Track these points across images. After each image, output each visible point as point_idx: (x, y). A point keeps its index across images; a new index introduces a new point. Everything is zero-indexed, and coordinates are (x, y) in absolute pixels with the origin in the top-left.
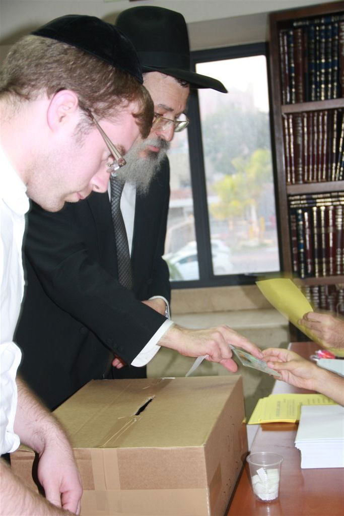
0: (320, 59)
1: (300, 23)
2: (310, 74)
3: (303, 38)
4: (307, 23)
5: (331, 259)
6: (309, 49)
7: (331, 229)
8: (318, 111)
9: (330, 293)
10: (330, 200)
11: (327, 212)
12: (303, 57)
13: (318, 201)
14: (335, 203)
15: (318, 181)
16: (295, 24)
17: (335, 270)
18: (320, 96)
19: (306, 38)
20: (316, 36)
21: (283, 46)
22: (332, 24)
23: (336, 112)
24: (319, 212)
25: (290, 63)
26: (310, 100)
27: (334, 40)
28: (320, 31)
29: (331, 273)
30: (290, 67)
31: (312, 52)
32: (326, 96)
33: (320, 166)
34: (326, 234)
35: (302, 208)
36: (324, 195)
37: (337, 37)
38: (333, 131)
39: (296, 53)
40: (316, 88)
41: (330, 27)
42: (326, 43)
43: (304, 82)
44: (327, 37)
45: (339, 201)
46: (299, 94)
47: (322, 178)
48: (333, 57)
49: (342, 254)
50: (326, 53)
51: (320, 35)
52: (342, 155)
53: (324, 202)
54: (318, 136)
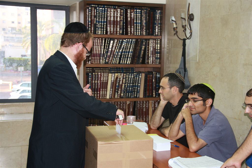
0: (100, 19)
1: (94, 6)
2: (96, 24)
3: (94, 11)
4: (97, 6)
5: (98, 92)
6: (96, 15)
7: (99, 81)
8: (98, 38)
10: (100, 71)
11: (98, 75)
12: (94, 18)
13: (96, 70)
14: (101, 72)
15: (96, 64)
16: (92, 5)
17: (100, 97)
18: (99, 33)
19: (95, 11)
20: (99, 11)
22: (105, 8)
23: (104, 39)
24: (95, 75)
25: (89, 19)
26: (96, 34)
27: (104, 14)
28: (100, 9)
29: (98, 98)
30: (89, 21)
31: (97, 17)
32: (101, 33)
33: (97, 58)
34: (98, 83)
35: (90, 73)
36: (98, 69)
37: (106, 13)
38: (102, 46)
39: (91, 16)
40: (98, 29)
41: (103, 9)
42: (102, 14)
43: (94, 26)
44: (102, 12)
45: (103, 71)
46: (92, 30)
47: (98, 62)
48: (104, 19)
49: (102, 91)
50: (102, 18)
51: (100, 11)
52: (105, 55)
53: (98, 71)
54: (97, 47)
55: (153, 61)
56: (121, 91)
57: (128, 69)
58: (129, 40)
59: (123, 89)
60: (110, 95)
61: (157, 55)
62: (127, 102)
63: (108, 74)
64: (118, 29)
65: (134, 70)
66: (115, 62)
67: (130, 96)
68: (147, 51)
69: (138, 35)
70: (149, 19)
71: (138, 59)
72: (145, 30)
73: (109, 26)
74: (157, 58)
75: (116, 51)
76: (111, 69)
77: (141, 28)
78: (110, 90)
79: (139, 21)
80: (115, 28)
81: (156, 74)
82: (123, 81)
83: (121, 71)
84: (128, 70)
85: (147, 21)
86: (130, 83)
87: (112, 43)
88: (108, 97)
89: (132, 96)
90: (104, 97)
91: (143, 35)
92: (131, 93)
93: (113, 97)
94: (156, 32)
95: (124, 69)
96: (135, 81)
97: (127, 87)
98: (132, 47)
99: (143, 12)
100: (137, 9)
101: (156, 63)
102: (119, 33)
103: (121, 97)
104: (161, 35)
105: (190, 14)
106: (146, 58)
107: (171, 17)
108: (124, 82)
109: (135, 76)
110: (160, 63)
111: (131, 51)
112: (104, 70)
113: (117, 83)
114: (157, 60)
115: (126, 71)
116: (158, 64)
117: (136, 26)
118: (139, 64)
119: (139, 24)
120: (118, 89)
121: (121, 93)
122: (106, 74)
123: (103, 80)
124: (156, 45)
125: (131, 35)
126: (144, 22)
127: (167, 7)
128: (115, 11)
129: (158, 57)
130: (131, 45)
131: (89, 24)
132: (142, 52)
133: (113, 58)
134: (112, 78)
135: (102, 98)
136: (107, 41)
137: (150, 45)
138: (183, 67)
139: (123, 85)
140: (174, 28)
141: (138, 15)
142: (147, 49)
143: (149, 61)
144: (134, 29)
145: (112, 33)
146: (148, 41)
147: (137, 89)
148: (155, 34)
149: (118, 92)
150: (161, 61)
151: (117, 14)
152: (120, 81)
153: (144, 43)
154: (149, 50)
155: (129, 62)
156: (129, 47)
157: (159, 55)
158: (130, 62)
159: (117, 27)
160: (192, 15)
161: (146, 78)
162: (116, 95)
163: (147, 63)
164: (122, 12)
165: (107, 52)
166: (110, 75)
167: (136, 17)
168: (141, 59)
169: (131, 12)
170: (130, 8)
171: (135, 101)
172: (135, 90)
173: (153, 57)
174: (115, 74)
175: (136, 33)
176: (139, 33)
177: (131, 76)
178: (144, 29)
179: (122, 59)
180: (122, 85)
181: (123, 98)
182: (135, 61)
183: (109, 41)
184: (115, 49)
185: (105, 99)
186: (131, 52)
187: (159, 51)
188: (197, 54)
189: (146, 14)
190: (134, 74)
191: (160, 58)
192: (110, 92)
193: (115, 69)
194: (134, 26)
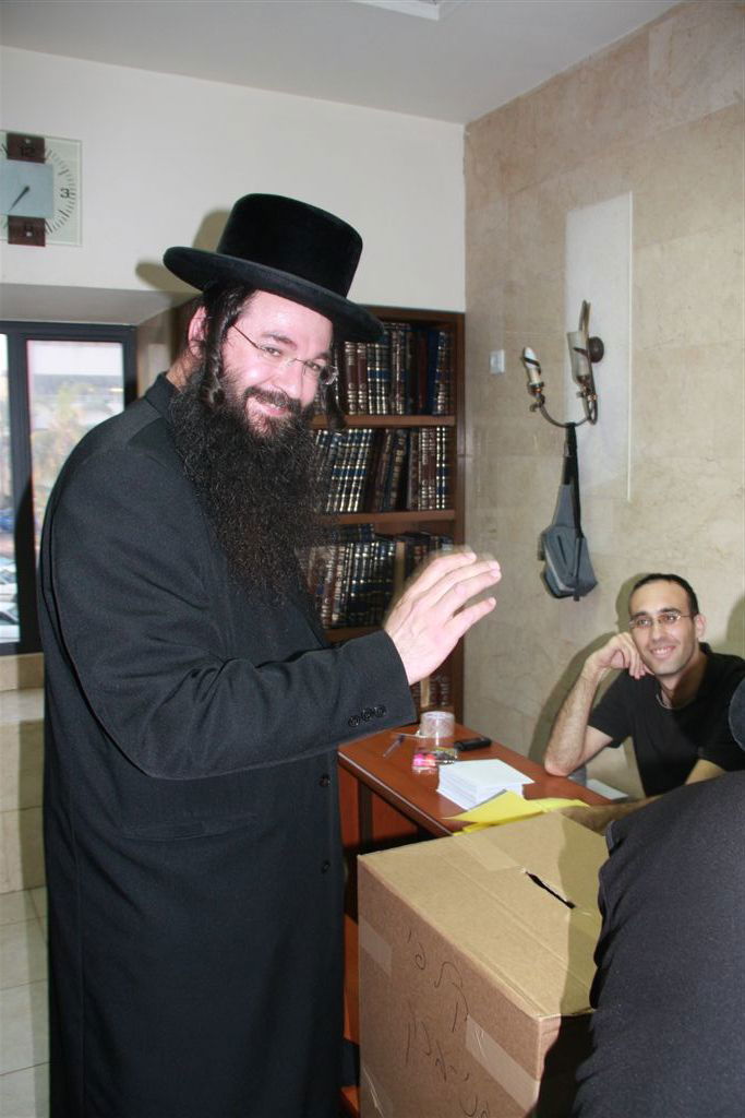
55: (428, 500)
56: (331, 604)
57: (351, 528)
59: (337, 597)
61: (441, 480)
65: (370, 533)
68: (413, 468)
69: (382, 414)
70: (413, 360)
71: (383, 495)
72: (403, 396)
74: (440, 490)
77: (388, 390)
79: (381, 367)
81: (441, 541)
84: (351, 534)
85: (408, 364)
86: (359, 578)
91: (394, 414)
96: (375, 569)
97: (350, 592)
98: (363, 453)
99: (394, 337)
101: (438, 507)
103: (333, 626)
105: (590, 337)
106: (410, 489)
107: (493, 353)
108: (339, 574)
109: (373, 552)
110: (449, 506)
111: (358, 467)
114: (440, 495)
115: (344, 538)
116: (446, 508)
117: (374, 383)
118: (388, 512)
119: (381, 378)
120: (321, 600)
121: (331, 612)
124: (435, 447)
125: (357, 414)
127: (469, 324)
129: (445, 484)
130: (358, 448)
132: (396, 469)
137: (420, 446)
139: (339, 584)
140: (535, 387)
141: (378, 346)
142: (411, 461)
143: (419, 499)
144: (367, 395)
146: (414, 434)
147: (383, 595)
148: (437, 410)
150: (453, 499)
152: (325, 571)
153: (401, 442)
154: (416, 465)
155: (353, 507)
156: (351, 456)
157: (447, 480)
158: (358, 507)
160: (601, 342)
161: (411, 559)
163: (411, 508)
167: (373, 355)
168: (394, 495)
173: (428, 486)
175: (375, 408)
176: (384, 408)
177: (362, 552)
178: (397, 396)
180: (333, 585)
181: (337, 627)
182: (377, 502)
186: (360, 470)
187: (446, 468)
188: (627, 476)
189: (404, 344)
190: (372, 544)
191: (451, 490)
194: (367, 383)
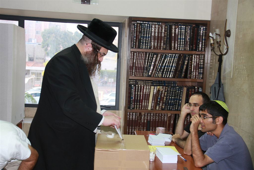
0: (144, 35)
1: (139, 22)
2: (141, 39)
3: (140, 27)
4: (142, 22)
5: (141, 104)
6: (141, 31)
7: (142, 93)
8: (142, 52)
9: (139, 115)
11: (141, 87)
12: (139, 33)
13: (139, 83)
14: (144, 84)
15: (139, 76)
16: (138, 22)
17: (142, 107)
18: (143, 47)
21: (133, 28)
23: (148, 53)
24: (138, 87)
25: (134, 34)
26: (140, 48)
27: (149, 30)
28: (145, 26)
29: (140, 108)
30: (134, 36)
31: (142, 32)
32: (145, 47)
33: (141, 71)
34: (140, 95)
35: (133, 85)
36: (141, 81)
37: (151, 29)
38: (146, 60)
39: (137, 31)
40: (142, 44)
41: (149, 25)
42: (147, 30)
43: (138, 42)
44: (147, 28)
45: (146, 84)
46: (137, 45)
47: (141, 75)
48: (149, 35)
49: (145, 102)
50: (147, 33)
51: (145, 27)
52: (148, 68)
53: (141, 83)
54: (141, 60)
55: (196, 76)
56: (163, 103)
57: (170, 82)
58: (172, 55)
59: (164, 101)
60: (152, 106)
61: (200, 70)
62: (168, 114)
63: (151, 87)
64: (162, 45)
65: (175, 84)
66: (157, 76)
67: (172, 109)
68: (190, 66)
69: (182, 50)
70: (193, 35)
71: (180, 73)
72: (189, 45)
73: (153, 41)
74: (200, 73)
75: (159, 65)
76: (153, 82)
77: (184, 43)
78: (152, 102)
79: (183, 37)
80: (159, 43)
81: (198, 88)
82: (164, 94)
83: (163, 85)
84: (170, 84)
85: (191, 36)
86: (172, 97)
87: (155, 57)
88: (149, 108)
89: (173, 109)
90: (146, 108)
91: (186, 50)
92: (172, 106)
93: (154, 109)
94: (199, 48)
95: (166, 82)
96: (177, 94)
97: (169, 100)
99: (187, 28)
100: (181, 26)
101: (199, 78)
102: (163, 48)
103: (162, 109)
104: (204, 51)
105: (227, 30)
106: (189, 72)
108: (166, 95)
109: (177, 90)
110: (202, 78)
111: (174, 65)
112: (147, 82)
113: (159, 95)
114: (200, 75)
115: (168, 85)
116: (201, 79)
117: (180, 41)
118: (181, 78)
119: (182, 40)
120: (160, 102)
121: (162, 105)
122: (149, 87)
123: (146, 92)
124: (199, 60)
125: (174, 50)
126: (188, 37)
127: (211, 24)
128: (159, 27)
129: (202, 72)
130: (174, 60)
131: (134, 39)
132: (185, 66)
133: (156, 72)
134: (154, 90)
135: (144, 109)
136: (150, 55)
137: (193, 60)
138: (218, 83)
139: (165, 98)
140: (211, 44)
141: (182, 31)
142: (190, 64)
143: (192, 75)
144: (178, 45)
145: (156, 48)
146: (191, 56)
147: (179, 102)
148: (199, 49)
149: (159, 104)
150: (203, 76)
151: (161, 30)
152: (162, 93)
153: (187, 58)
154: (191, 65)
155: (171, 76)
156: (172, 62)
157: (203, 70)
158: (173, 76)
159: (161, 42)
160: (229, 31)
161: (188, 93)
162: (158, 107)
163: (189, 78)
164: (166, 28)
165: (150, 66)
166: (152, 87)
167: (181, 33)
168: (183, 73)
169: (175, 29)
170: (174, 25)
171: (176, 113)
172: (176, 103)
173: (196, 72)
174: (157, 87)
176: (183, 48)
177: (173, 89)
178: (187, 45)
179: (164, 72)
180: (163, 98)
181: (164, 110)
182: (177, 75)
183: (152, 55)
184: (158, 63)
185: (147, 110)
187: (203, 66)
188: (231, 70)
189: (190, 30)
190: (176, 87)
191: (203, 73)
192: (152, 104)
193: (157, 82)
194: (178, 41)
